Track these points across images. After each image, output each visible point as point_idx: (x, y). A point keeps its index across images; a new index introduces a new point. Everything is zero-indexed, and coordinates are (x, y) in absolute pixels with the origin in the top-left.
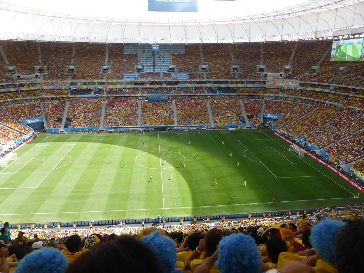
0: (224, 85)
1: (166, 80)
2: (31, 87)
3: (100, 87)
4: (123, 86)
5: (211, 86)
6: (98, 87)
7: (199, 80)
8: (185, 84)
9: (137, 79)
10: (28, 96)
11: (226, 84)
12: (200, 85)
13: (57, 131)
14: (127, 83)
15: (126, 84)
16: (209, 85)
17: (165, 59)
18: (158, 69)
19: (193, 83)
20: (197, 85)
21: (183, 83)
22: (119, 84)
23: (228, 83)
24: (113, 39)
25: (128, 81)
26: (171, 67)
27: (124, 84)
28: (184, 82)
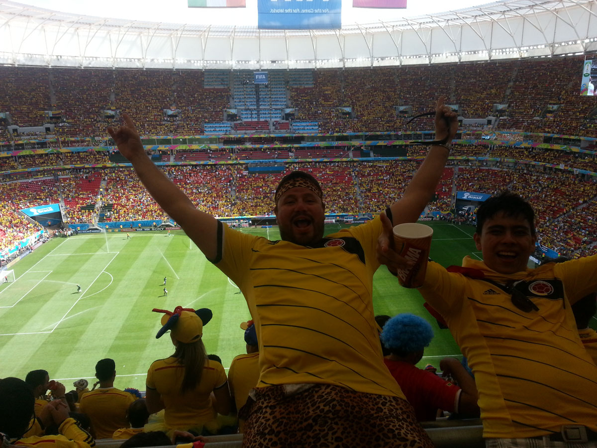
0: (383, 141)
1: (279, 135)
2: (37, 150)
3: (162, 147)
4: (204, 145)
5: (361, 144)
6: (159, 149)
7: (339, 134)
8: (313, 141)
9: (228, 133)
10: (33, 165)
11: (387, 139)
12: (340, 142)
13: (85, 228)
14: (212, 141)
15: (208, 142)
16: (356, 143)
17: (278, 96)
18: (265, 116)
19: (327, 140)
20: (336, 143)
21: (310, 140)
22: (197, 142)
23: (390, 139)
24: (186, 62)
25: (213, 137)
26: (288, 111)
27: (206, 142)
28: (313, 139)
